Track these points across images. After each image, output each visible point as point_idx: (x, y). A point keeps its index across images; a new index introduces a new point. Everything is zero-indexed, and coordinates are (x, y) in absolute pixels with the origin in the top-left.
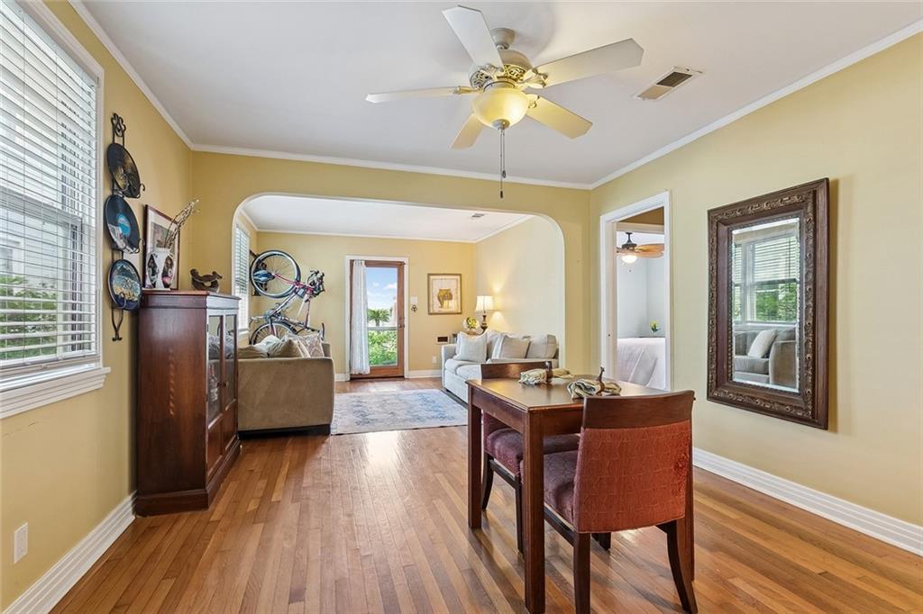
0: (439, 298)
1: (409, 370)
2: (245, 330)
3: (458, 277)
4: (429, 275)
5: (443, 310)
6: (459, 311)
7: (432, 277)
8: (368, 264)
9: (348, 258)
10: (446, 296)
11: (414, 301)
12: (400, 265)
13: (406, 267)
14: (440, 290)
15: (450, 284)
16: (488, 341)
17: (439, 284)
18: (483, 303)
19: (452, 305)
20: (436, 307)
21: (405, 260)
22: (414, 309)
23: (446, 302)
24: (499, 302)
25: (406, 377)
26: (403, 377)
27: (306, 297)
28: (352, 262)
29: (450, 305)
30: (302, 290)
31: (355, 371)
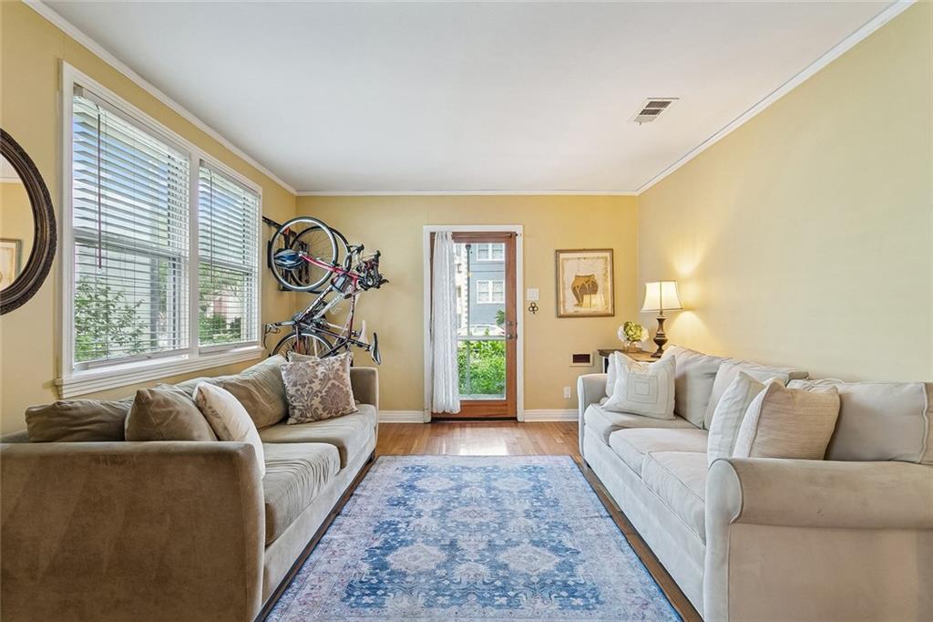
0: (574, 289)
1: (525, 409)
2: (253, 344)
3: (607, 255)
4: (558, 252)
5: (582, 310)
6: (610, 312)
7: (562, 256)
8: (457, 237)
9: (427, 229)
10: (586, 287)
11: (533, 295)
12: (510, 238)
13: (519, 240)
14: (577, 276)
15: (594, 266)
16: (678, 372)
17: (574, 268)
18: (657, 295)
19: (597, 302)
20: (570, 305)
21: (518, 229)
22: (533, 308)
23: (586, 298)
24: (692, 293)
25: (519, 419)
26: (516, 419)
27: (350, 289)
28: (433, 234)
29: (593, 302)
30: (342, 279)
31: (438, 409)
